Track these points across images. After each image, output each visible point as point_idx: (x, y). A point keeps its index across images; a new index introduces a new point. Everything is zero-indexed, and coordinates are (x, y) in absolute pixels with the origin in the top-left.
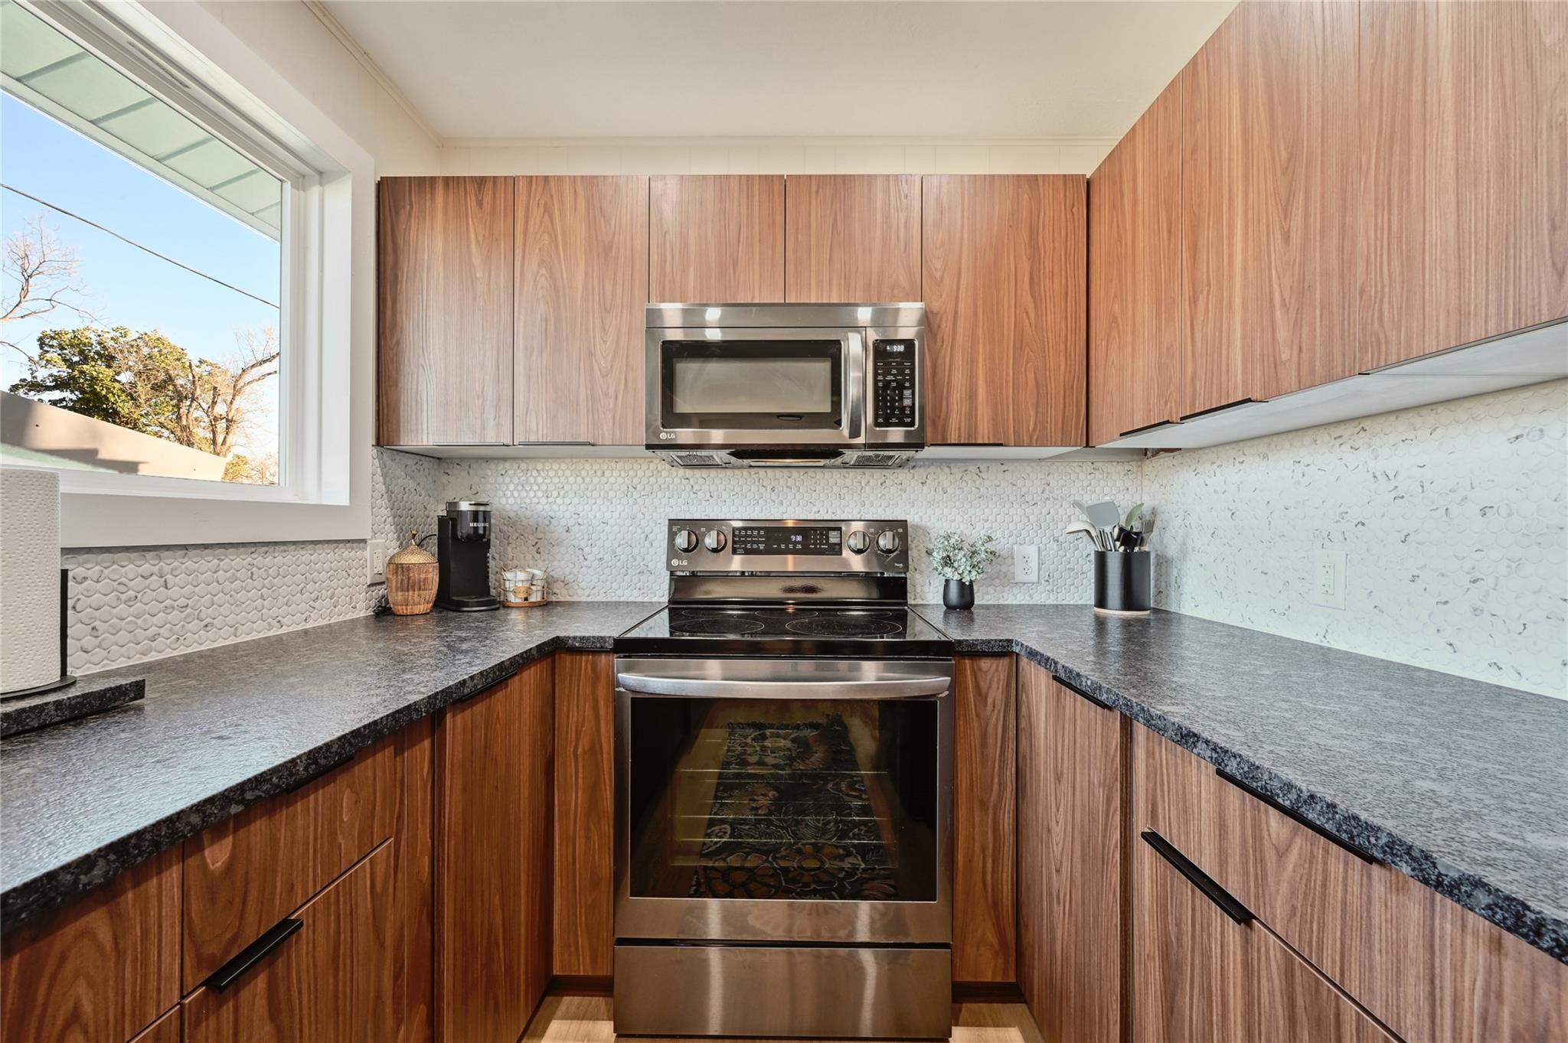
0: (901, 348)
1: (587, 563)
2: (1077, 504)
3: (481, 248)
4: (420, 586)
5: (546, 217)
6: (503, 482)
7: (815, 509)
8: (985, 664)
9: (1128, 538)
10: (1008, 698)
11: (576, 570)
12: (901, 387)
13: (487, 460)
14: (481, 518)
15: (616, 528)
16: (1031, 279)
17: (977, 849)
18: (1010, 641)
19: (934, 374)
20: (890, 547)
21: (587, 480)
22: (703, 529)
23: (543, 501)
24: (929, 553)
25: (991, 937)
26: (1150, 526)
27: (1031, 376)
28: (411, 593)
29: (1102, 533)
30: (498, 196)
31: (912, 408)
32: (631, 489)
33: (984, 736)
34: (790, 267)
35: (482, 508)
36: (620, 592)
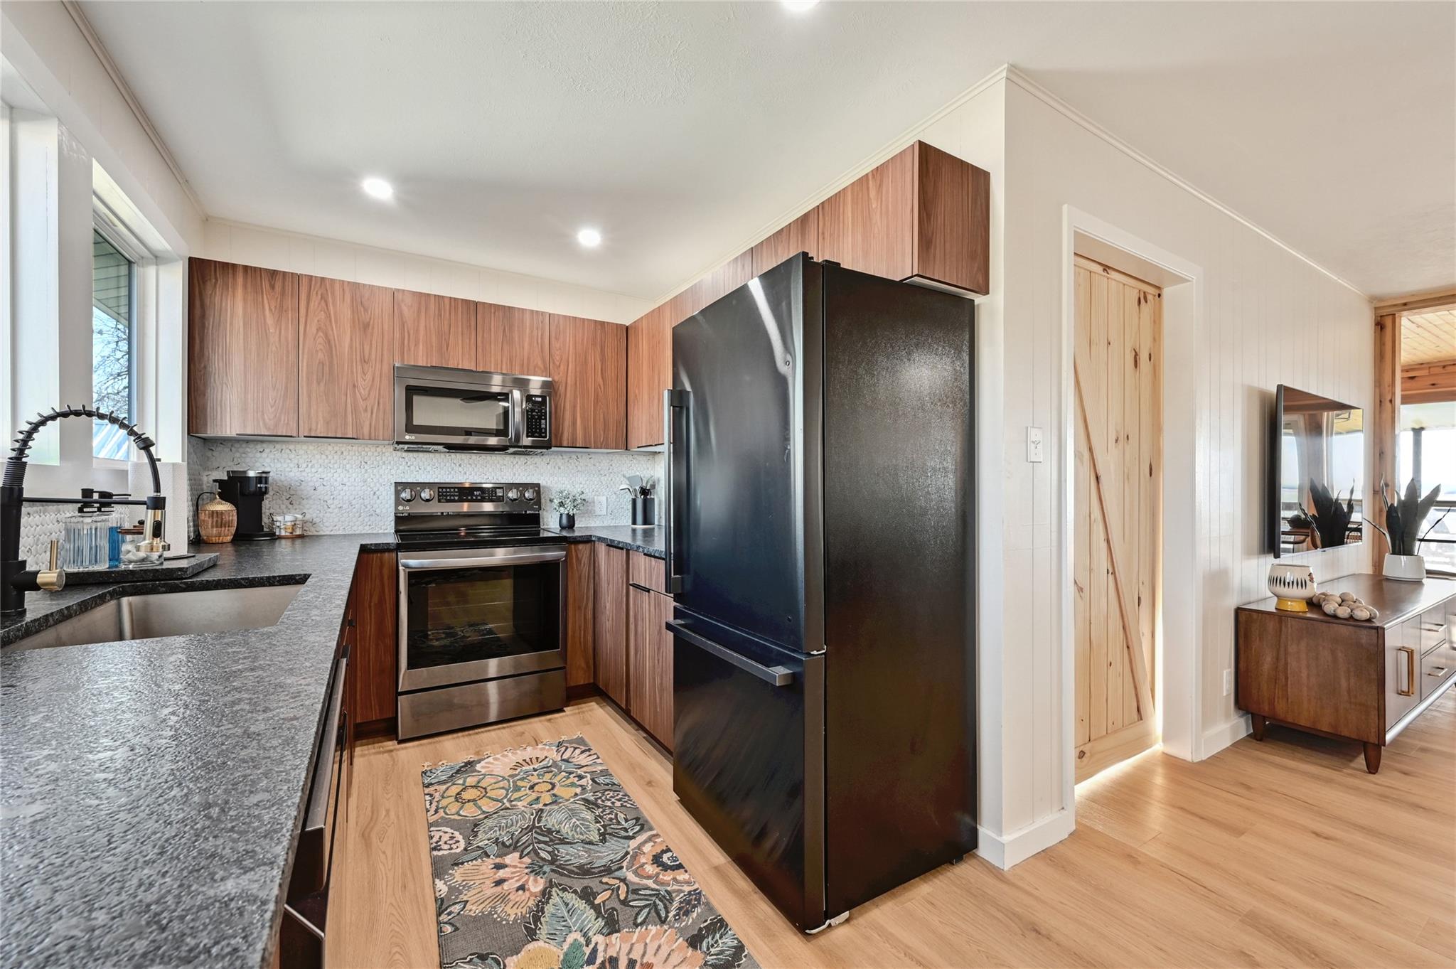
0: (540, 399)
1: (329, 510)
2: (624, 476)
3: (273, 314)
4: (229, 524)
5: (323, 302)
6: (261, 457)
7: (486, 477)
8: (581, 546)
9: (645, 492)
10: (590, 560)
11: (321, 515)
12: (540, 418)
13: (247, 442)
14: (264, 481)
15: (352, 488)
16: (602, 370)
17: (577, 628)
18: (591, 536)
19: (556, 412)
20: (531, 497)
21: (330, 457)
22: (418, 488)
23: (295, 470)
24: (551, 501)
25: (583, 665)
26: (653, 486)
27: (602, 416)
28: (223, 529)
29: (635, 490)
30: (287, 284)
31: (546, 429)
32: (363, 463)
33: (580, 578)
34: (480, 350)
35: (264, 475)
36: (355, 528)
